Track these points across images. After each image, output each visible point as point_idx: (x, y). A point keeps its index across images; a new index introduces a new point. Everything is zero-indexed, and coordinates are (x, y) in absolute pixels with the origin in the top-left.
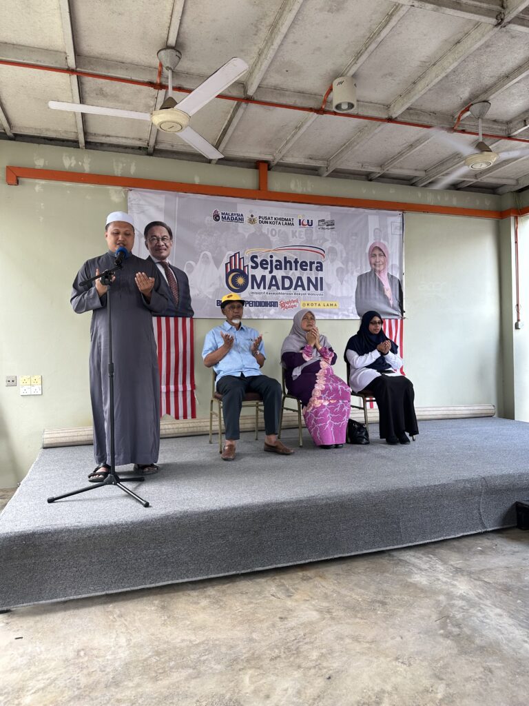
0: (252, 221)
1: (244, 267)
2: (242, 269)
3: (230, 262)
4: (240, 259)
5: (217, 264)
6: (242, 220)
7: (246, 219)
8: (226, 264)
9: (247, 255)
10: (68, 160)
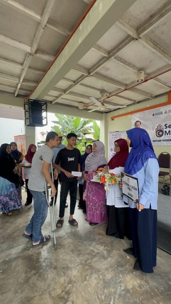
0: (166, 113)
1: (162, 129)
2: (161, 129)
3: (157, 128)
4: (161, 126)
5: (153, 130)
6: (162, 113)
7: (163, 113)
8: (156, 129)
9: (163, 125)
10: (120, 112)
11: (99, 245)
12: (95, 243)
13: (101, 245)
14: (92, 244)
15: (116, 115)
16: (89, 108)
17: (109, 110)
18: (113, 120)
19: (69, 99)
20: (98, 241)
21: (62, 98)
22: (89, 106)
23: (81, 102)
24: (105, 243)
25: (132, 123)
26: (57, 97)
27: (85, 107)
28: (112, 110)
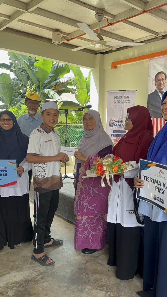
10: (129, 53)
11: (96, 289)
12: (89, 287)
13: (100, 290)
14: (84, 289)
15: (122, 58)
16: (71, 42)
17: (109, 49)
18: (115, 67)
19: (34, 23)
20: (95, 283)
21: (21, 20)
22: (72, 39)
23: (57, 30)
24: (107, 287)
25: (149, 76)
26: (10, 17)
27: (65, 41)
28: (113, 49)
